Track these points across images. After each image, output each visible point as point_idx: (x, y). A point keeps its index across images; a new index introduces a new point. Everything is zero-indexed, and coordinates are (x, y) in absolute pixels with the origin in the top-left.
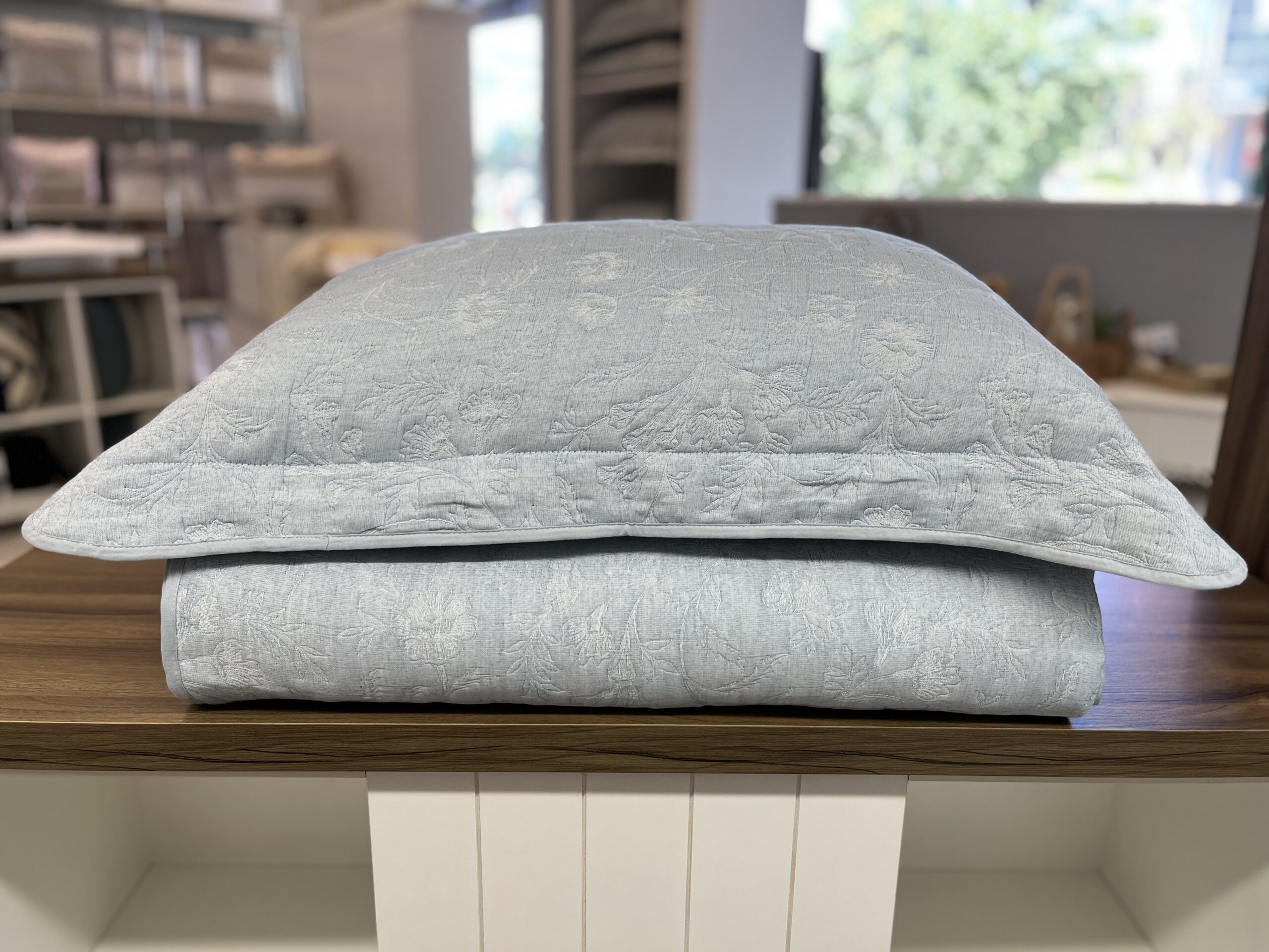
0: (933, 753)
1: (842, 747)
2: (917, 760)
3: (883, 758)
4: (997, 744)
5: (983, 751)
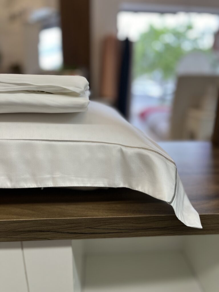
0: (75, 229)
1: (31, 229)
2: (68, 233)
3: (52, 233)
4: (104, 224)
5: (99, 228)
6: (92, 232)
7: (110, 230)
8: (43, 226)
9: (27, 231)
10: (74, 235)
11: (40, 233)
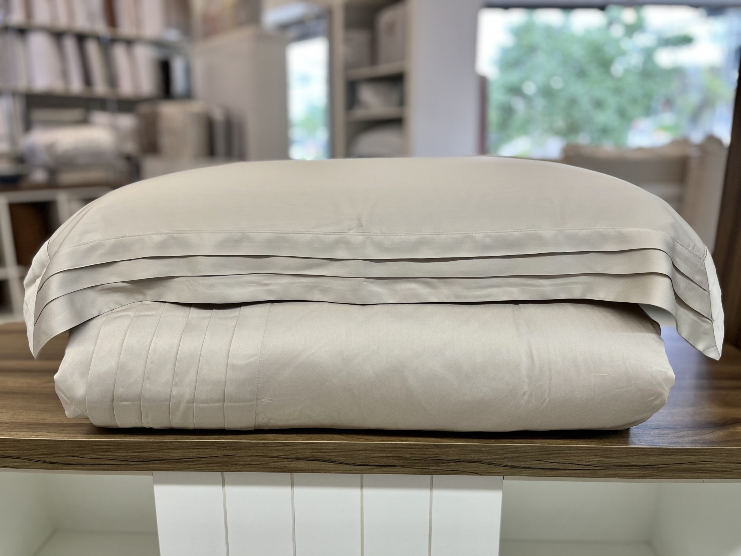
0: (517, 461)
1: (457, 457)
2: (507, 466)
3: (484, 465)
4: (559, 456)
5: (550, 461)
6: (540, 466)
7: (567, 465)
8: (474, 455)
9: (450, 461)
10: (515, 470)
11: (468, 464)
